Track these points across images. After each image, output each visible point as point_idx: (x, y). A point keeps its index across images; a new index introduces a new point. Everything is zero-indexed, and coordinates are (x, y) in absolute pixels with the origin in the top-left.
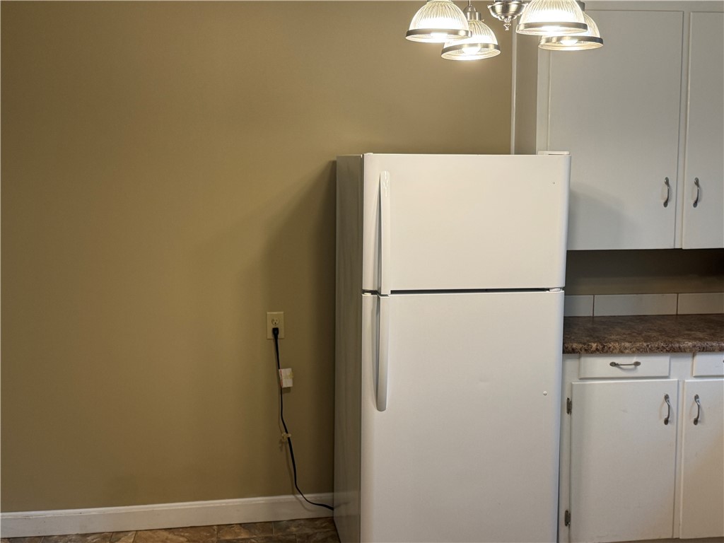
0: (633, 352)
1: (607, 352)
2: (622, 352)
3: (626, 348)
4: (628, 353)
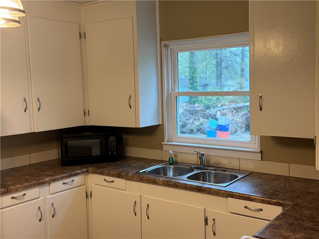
0: (22, 189)
1: (9, 192)
2: (17, 191)
3: (19, 188)
4: (20, 190)
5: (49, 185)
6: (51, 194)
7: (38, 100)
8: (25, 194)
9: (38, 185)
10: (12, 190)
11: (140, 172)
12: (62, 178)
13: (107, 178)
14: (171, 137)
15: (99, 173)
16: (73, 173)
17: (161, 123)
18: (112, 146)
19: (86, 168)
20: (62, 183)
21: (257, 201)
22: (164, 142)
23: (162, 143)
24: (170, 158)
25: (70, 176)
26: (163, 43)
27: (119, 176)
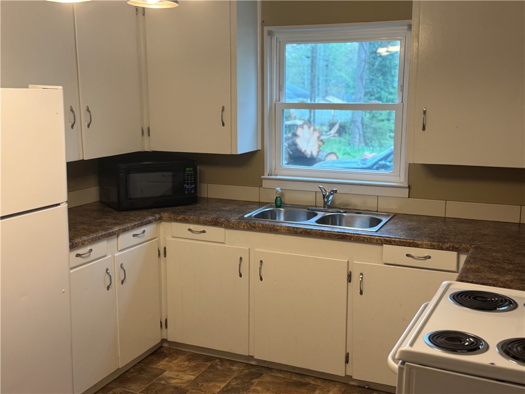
0: (89, 243)
1: (75, 247)
2: (83, 244)
3: (85, 241)
4: (87, 244)
5: (117, 237)
6: (120, 251)
7: (88, 110)
8: (91, 250)
9: (107, 237)
10: (78, 244)
11: (246, 216)
12: (133, 228)
13: (193, 227)
14: (274, 169)
15: (180, 221)
16: (145, 220)
17: (260, 148)
18: (189, 182)
19: (158, 213)
20: (132, 235)
21: (425, 246)
22: (264, 175)
23: (262, 177)
24: (277, 198)
25: (142, 225)
26: (266, 29)
27: (216, 223)
